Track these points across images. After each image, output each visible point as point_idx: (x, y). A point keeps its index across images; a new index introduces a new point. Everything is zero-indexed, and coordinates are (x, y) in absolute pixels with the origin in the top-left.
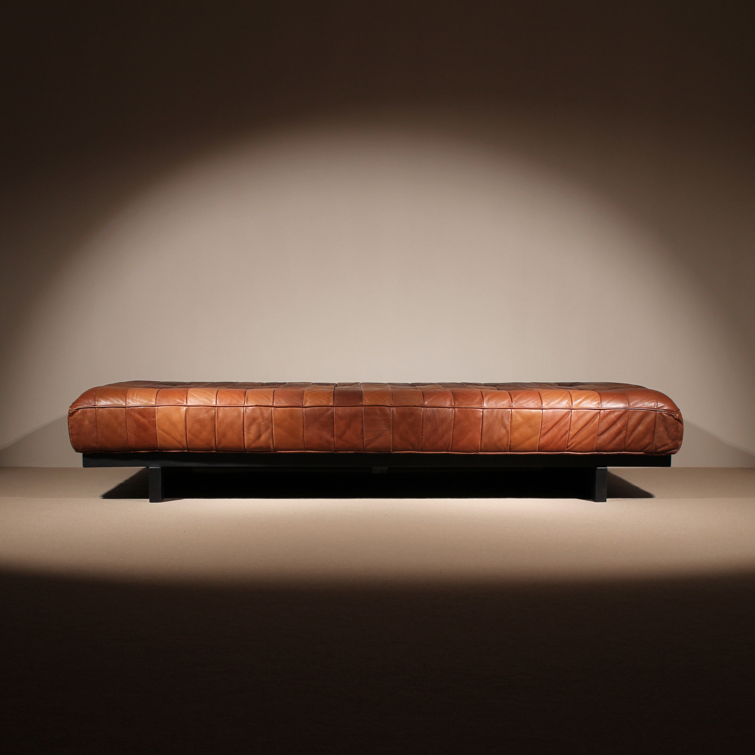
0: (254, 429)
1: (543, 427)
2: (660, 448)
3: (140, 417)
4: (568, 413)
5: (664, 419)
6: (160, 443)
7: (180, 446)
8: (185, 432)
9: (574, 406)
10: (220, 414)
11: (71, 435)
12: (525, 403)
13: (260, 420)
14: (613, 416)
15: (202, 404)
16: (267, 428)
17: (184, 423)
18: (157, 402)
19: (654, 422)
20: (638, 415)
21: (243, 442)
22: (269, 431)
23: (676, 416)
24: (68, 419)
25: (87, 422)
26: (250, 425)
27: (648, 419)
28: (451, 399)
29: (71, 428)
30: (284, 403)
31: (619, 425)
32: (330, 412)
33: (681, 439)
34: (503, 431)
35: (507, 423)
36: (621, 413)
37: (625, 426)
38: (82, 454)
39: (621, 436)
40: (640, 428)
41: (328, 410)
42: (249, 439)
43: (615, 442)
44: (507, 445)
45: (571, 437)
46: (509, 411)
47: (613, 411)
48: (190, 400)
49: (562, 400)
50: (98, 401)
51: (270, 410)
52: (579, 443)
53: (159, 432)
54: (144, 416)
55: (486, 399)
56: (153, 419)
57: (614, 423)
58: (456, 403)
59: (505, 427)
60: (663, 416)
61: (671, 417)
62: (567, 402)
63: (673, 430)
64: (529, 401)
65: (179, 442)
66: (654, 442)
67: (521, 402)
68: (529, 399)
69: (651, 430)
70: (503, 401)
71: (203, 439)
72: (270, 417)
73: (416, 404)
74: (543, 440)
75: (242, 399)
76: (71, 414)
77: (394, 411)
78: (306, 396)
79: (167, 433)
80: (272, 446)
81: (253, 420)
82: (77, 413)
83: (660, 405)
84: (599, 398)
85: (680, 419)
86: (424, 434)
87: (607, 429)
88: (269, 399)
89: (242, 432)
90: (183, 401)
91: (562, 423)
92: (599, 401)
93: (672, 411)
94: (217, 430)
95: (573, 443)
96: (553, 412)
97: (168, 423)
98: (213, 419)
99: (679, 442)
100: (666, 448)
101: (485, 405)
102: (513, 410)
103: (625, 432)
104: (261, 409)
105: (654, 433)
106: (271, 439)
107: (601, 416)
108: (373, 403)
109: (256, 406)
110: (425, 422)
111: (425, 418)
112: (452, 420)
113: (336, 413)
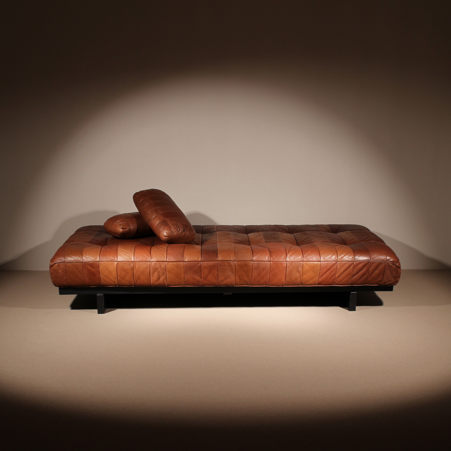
0: (156, 274)
1: (321, 272)
2: (387, 282)
3: (91, 268)
4: (335, 263)
5: (390, 267)
6: (103, 282)
7: (114, 284)
8: (117, 276)
9: (339, 260)
10: (136, 266)
11: (52, 278)
12: (311, 258)
13: (159, 269)
14: (361, 265)
15: (126, 260)
16: (164, 274)
17: (116, 271)
18: (100, 259)
19: (384, 269)
20: (375, 265)
21: (150, 282)
22: (165, 275)
23: (397, 265)
24: (50, 268)
25: (60, 271)
26: (154, 272)
27: (381, 267)
28: (269, 256)
29: (52, 274)
30: (173, 259)
31: (364, 270)
32: (199, 265)
33: (399, 277)
34: (298, 275)
35: (300, 269)
36: (365, 263)
37: (368, 270)
38: (58, 288)
39: (365, 276)
40: (376, 272)
41: (198, 264)
42: (154, 280)
43: (361, 280)
44: (300, 282)
45: (336, 277)
46: (301, 263)
47: (361, 262)
48: (119, 258)
49: (332, 256)
50: (66, 258)
51: (165, 264)
52: (341, 280)
53: (102, 276)
54: (93, 267)
55: (288, 256)
56: (98, 269)
57: (361, 269)
58: (271, 259)
59: (299, 272)
60: (389, 265)
61: (394, 266)
62: (335, 257)
63: (395, 273)
64: (313, 257)
65: (113, 282)
66: (384, 280)
67: (308, 257)
68: (313, 255)
69: (383, 272)
70: (298, 256)
71: (128, 280)
72: (165, 268)
73: (249, 259)
74: (321, 279)
75: (149, 257)
76: (51, 266)
77: (236, 263)
78: (185, 254)
79: (107, 277)
80: (166, 284)
81: (156, 269)
82: (54, 266)
83: (388, 258)
84: (353, 255)
85: (399, 266)
86: (253, 276)
87: (357, 273)
88: (164, 256)
89: (149, 276)
90: (115, 258)
91: (332, 269)
92: (353, 256)
93: (395, 262)
94: (135, 275)
95: (338, 281)
96: (327, 263)
97: (107, 271)
98: (133, 269)
99: (398, 279)
100: (391, 282)
101: (288, 259)
102: (304, 262)
103: (367, 274)
104: (160, 263)
105: (384, 274)
106: (166, 280)
107: (354, 265)
108: (224, 259)
109: (157, 261)
110: (253, 269)
111: (253, 267)
112: (269, 268)
113: (202, 265)
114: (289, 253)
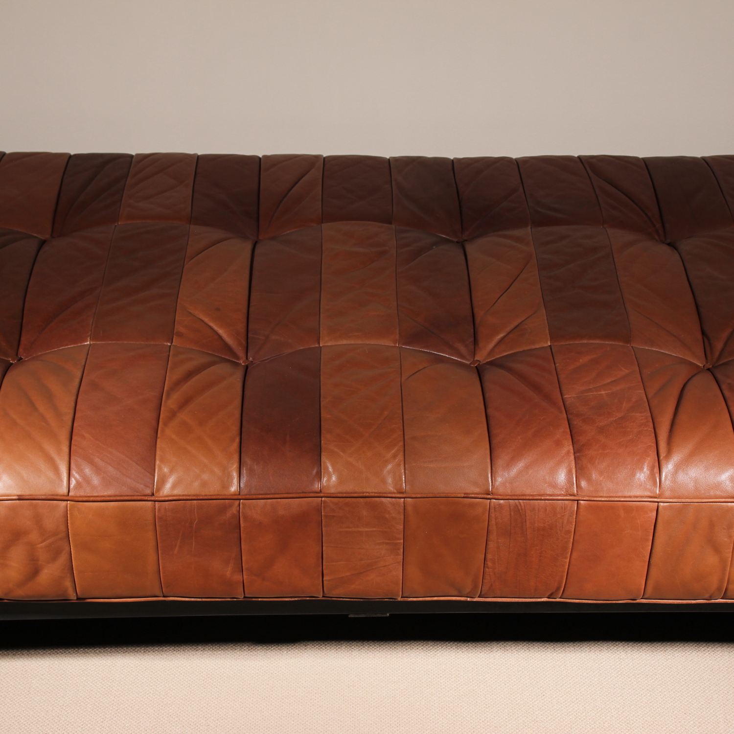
0: (17, 557)
13: (34, 536)
16: (55, 554)
22: (63, 559)
28: (569, 472)
30: (99, 487)
32: (229, 514)
34: (712, 560)
35: (725, 538)
41: (223, 509)
44: (719, 589)
46: (731, 508)
51: (60, 512)
55: (668, 467)
58: (583, 484)
59: (717, 550)
70: (718, 473)
72: (62, 528)
73: (473, 491)
77: (409, 509)
78: (162, 461)
80: (70, 592)
81: (15, 535)
86: (489, 564)
88: (56, 470)
101: (665, 489)
104: (36, 507)
108: (349, 487)
109: (20, 498)
110: (493, 536)
111: (493, 528)
112: (569, 532)
113: (245, 518)
114: (669, 453)
